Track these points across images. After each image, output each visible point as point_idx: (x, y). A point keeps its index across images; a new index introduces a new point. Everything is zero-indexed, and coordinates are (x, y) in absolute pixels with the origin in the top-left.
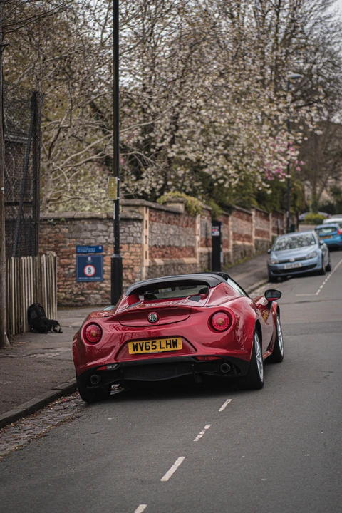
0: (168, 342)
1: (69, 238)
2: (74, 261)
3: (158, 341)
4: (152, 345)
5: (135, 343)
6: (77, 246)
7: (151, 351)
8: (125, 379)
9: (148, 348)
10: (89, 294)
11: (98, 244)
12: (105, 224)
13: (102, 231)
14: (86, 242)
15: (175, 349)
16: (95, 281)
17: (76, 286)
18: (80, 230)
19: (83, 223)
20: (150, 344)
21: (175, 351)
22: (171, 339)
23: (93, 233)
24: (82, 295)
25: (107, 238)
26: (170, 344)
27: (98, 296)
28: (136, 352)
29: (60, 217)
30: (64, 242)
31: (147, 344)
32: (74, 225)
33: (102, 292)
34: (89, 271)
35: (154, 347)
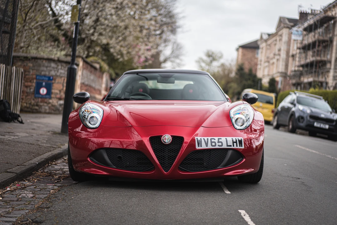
1: (33, 70)
2: (34, 84)
6: (37, 76)
10: (41, 106)
11: (50, 75)
12: (56, 64)
13: (53, 68)
14: (43, 73)
16: (46, 98)
17: (34, 100)
18: (40, 66)
19: (42, 62)
23: (48, 68)
24: (37, 105)
25: (56, 72)
27: (47, 108)
29: (29, 55)
30: (29, 72)
32: (37, 62)
33: (50, 105)
34: (43, 91)
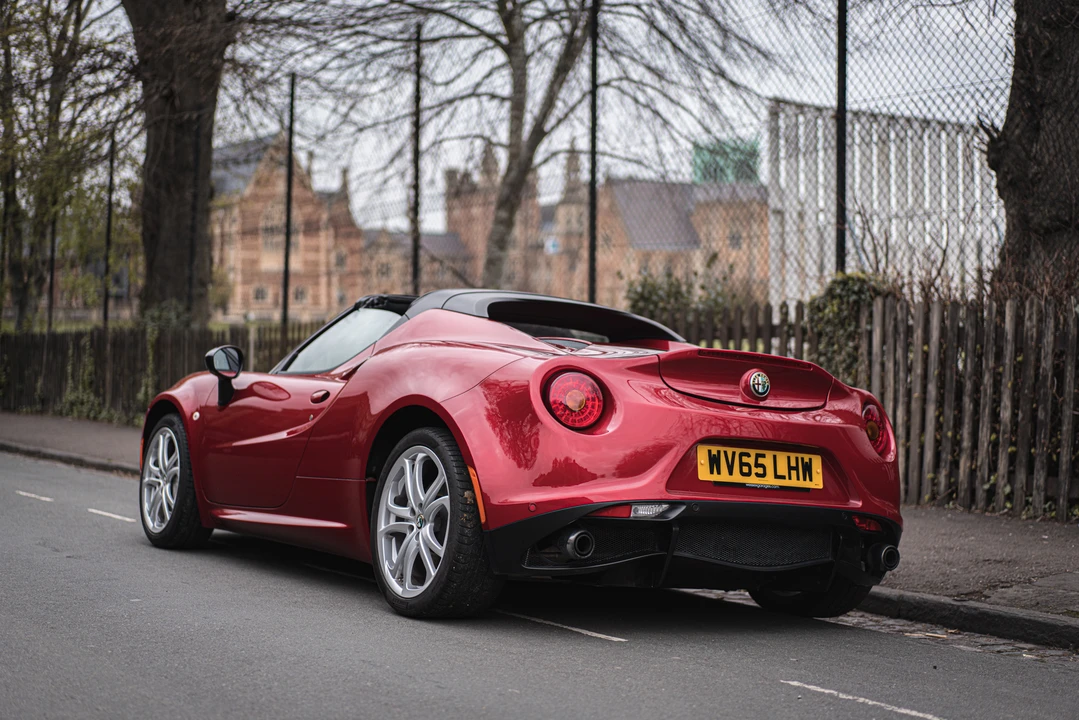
0: (793, 464)
3: (769, 454)
4: (757, 465)
5: (714, 450)
7: (752, 480)
8: (676, 553)
9: (745, 469)
15: (807, 484)
20: (751, 461)
21: (807, 490)
22: (800, 456)
26: (796, 468)
28: (715, 477)
31: (745, 459)
35: (760, 471)
